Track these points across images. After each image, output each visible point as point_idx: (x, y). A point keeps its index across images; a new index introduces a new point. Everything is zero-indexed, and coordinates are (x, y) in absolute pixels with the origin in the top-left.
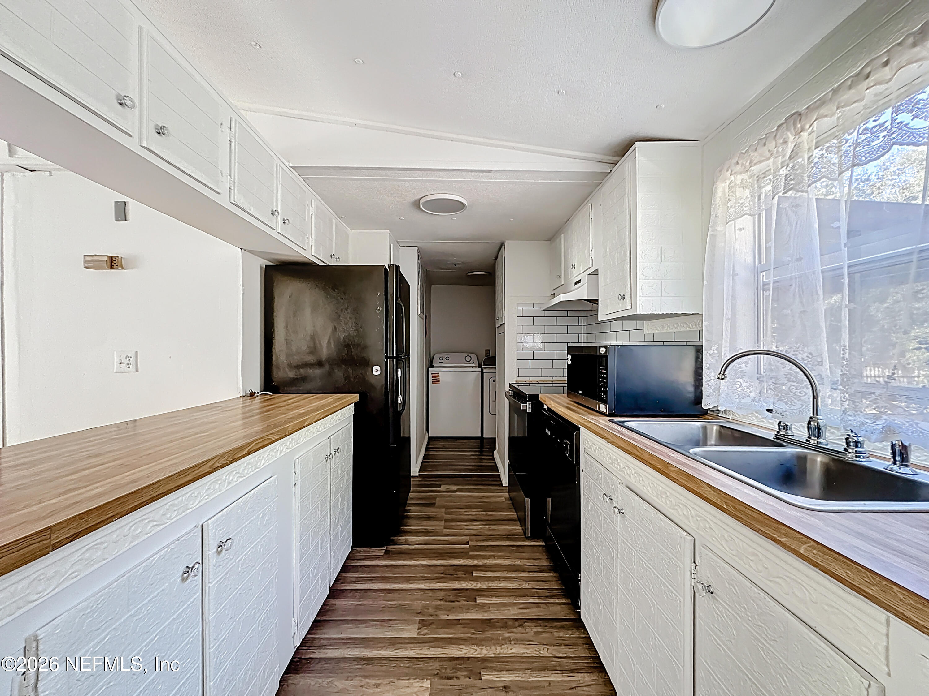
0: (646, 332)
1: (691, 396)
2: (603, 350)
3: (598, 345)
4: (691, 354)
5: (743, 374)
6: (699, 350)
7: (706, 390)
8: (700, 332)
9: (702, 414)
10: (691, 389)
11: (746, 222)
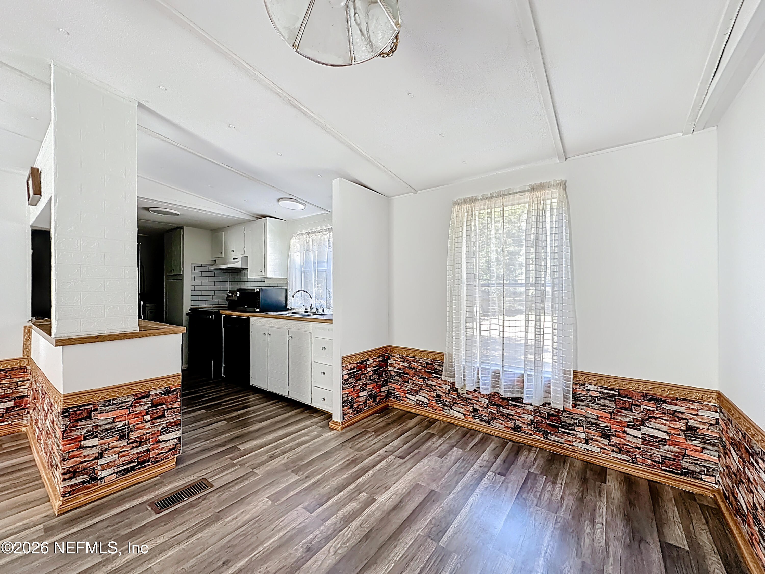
0: (266, 283)
1: (284, 305)
2: (258, 290)
3: (255, 288)
4: (284, 291)
5: (297, 297)
6: (286, 290)
7: (288, 302)
8: (287, 284)
9: (288, 310)
10: (284, 302)
11: (299, 254)
